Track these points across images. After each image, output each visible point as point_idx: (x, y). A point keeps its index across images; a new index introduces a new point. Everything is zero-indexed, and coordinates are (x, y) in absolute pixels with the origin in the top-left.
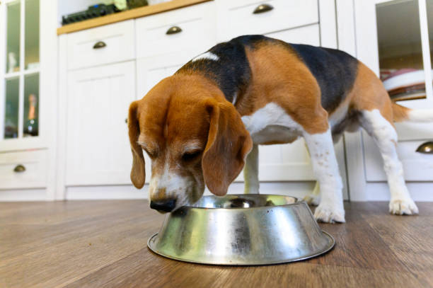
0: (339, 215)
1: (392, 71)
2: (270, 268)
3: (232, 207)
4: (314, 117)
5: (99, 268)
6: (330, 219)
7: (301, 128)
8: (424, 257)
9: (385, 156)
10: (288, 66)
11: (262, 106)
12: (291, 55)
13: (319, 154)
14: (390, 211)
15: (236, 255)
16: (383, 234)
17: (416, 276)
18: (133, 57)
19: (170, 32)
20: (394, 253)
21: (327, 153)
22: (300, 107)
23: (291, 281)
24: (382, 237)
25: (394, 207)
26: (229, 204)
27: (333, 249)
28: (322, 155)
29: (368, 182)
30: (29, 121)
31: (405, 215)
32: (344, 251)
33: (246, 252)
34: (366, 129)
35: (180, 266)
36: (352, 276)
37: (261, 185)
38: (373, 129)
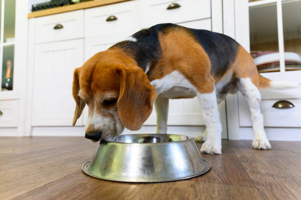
0: (217, 149)
1: (260, 52)
2: (163, 184)
3: (144, 142)
4: (204, 81)
5: (44, 184)
6: (211, 151)
7: (195, 89)
8: (267, 177)
9: (252, 110)
10: (187, 45)
11: (169, 73)
12: (191, 38)
13: (207, 107)
14: (253, 146)
15: (142, 175)
16: (244, 162)
17: (258, 189)
18: (82, 36)
19: (109, 20)
20: (248, 175)
21: (212, 107)
22: (195, 74)
23: (176, 192)
24: (243, 164)
25: (255, 144)
26: (142, 140)
27: (208, 171)
28: (208, 108)
29: (241, 127)
30: (7, 79)
31: (262, 149)
32: (215, 172)
33: (148, 173)
34: (241, 91)
35: (102, 183)
36: (216, 190)
37: (169, 128)
38: (245, 90)
